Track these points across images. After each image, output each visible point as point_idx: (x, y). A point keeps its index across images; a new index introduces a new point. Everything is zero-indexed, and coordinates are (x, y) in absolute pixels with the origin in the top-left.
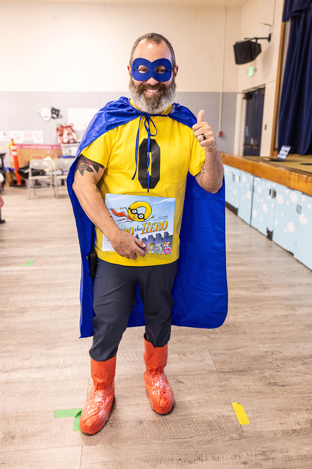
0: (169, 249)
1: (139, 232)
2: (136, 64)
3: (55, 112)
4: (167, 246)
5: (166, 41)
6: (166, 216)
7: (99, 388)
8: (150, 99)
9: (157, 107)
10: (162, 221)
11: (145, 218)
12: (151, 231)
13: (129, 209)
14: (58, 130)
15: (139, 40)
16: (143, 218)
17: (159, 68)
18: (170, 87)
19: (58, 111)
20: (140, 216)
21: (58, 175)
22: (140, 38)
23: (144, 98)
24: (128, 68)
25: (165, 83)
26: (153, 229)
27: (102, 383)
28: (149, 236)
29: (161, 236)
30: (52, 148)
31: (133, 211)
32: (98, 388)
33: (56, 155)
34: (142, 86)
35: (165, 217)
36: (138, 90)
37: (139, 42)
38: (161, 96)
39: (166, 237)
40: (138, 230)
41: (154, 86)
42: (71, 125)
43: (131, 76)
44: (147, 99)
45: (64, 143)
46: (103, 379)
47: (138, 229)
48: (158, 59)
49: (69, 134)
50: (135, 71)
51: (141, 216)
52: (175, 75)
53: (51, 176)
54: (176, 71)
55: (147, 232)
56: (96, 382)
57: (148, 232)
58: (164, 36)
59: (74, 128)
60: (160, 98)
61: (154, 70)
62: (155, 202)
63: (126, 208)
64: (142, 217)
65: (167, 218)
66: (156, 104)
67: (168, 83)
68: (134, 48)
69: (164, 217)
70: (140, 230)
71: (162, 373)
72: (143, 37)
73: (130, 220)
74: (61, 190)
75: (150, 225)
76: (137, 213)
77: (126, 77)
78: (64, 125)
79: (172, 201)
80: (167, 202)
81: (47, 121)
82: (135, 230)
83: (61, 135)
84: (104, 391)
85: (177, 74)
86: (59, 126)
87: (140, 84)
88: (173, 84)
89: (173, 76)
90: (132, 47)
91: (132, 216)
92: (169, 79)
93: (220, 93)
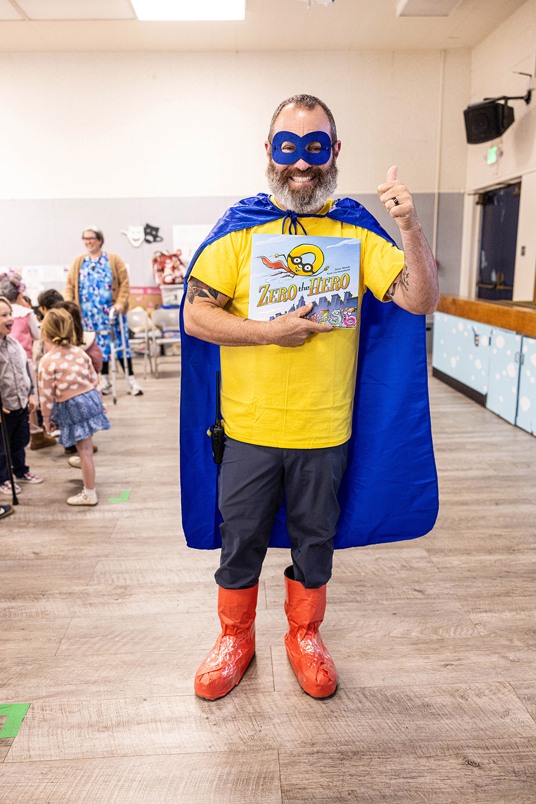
0: (352, 319)
1: (305, 293)
2: (277, 140)
3: (152, 232)
4: (350, 314)
5: (323, 106)
7: (228, 631)
8: (298, 192)
9: (309, 203)
10: (340, 275)
11: (314, 271)
12: (323, 291)
13: (288, 256)
14: (155, 261)
15: (283, 105)
16: (311, 271)
17: (312, 146)
18: (328, 172)
19: (157, 230)
20: (306, 268)
21: (157, 338)
22: (285, 102)
23: (289, 190)
24: (266, 145)
25: (321, 167)
26: (326, 287)
27: (232, 626)
28: (321, 299)
29: (340, 298)
30: (145, 293)
31: (295, 260)
32: (226, 634)
33: (151, 304)
34: (286, 171)
35: (346, 269)
36: (280, 178)
37: (282, 108)
38: (316, 187)
39: (347, 300)
40: (303, 289)
41: (304, 171)
42: (179, 253)
43: (271, 158)
44: (293, 192)
45: (165, 283)
46: (234, 620)
48: (311, 132)
49: (174, 268)
50: (276, 150)
51: (308, 268)
52: (336, 155)
53: (146, 340)
54: (337, 149)
55: (318, 293)
56: (224, 623)
57: (320, 293)
59: (181, 258)
60: (313, 190)
61: (305, 148)
62: (329, 245)
63: (284, 255)
64: (310, 268)
65: (348, 270)
66: (307, 199)
67: (326, 166)
68: (276, 117)
69: (344, 268)
70: (306, 289)
71: (316, 633)
72: (289, 101)
73: (290, 274)
74: (161, 363)
75: (321, 282)
76: (301, 263)
77: (263, 159)
78: (165, 253)
79: (356, 243)
80: (348, 245)
81: (138, 247)
82: (298, 290)
83: (162, 270)
84: (235, 639)
85: (339, 153)
86: (158, 254)
87: (284, 169)
88: (333, 169)
89: (333, 157)
91: (293, 267)
92: (327, 161)
93: (434, 194)
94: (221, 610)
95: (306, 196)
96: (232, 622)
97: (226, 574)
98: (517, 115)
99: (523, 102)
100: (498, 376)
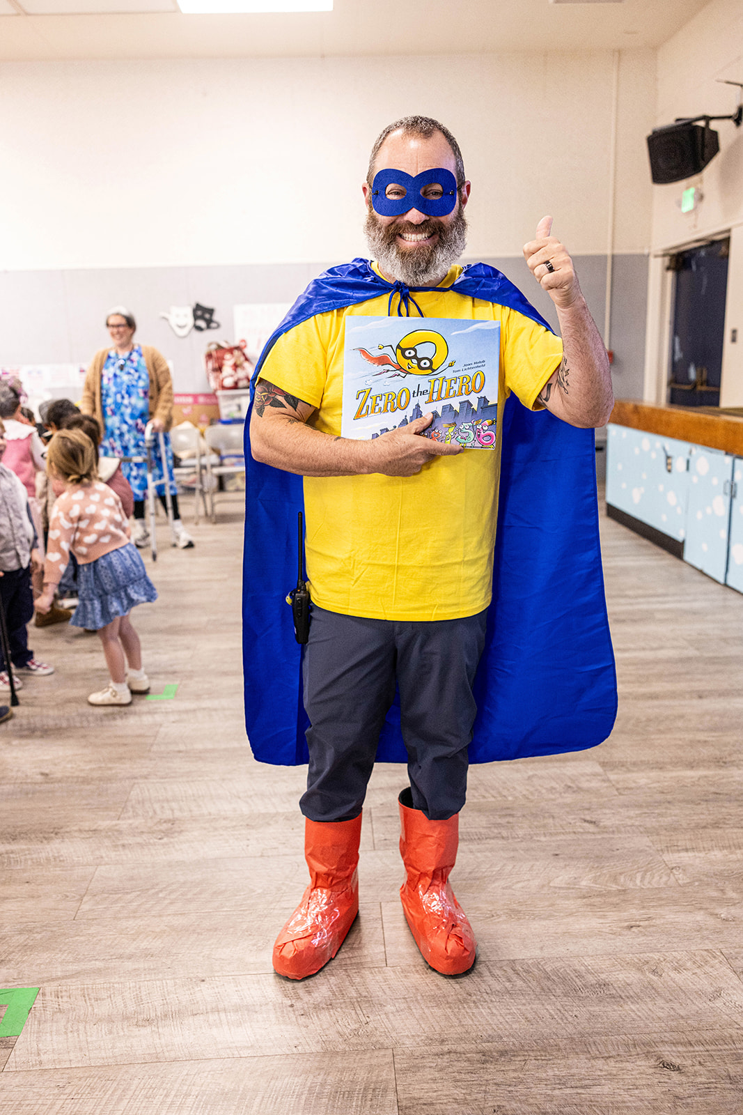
0: (489, 435)
1: (422, 399)
2: (380, 182)
3: (204, 315)
4: (486, 428)
5: (444, 132)
6: (480, 362)
7: (319, 883)
8: (410, 255)
9: (426, 271)
10: (471, 373)
11: (434, 368)
13: (397, 347)
14: (209, 356)
15: (388, 132)
16: (430, 368)
17: (430, 189)
18: (452, 227)
19: (211, 311)
20: (422, 364)
21: (213, 466)
22: (390, 127)
23: (398, 253)
24: (364, 189)
25: (442, 219)
27: (325, 874)
28: (444, 407)
29: (471, 405)
30: (196, 402)
31: (407, 353)
32: (318, 885)
33: (204, 418)
34: (393, 227)
35: (479, 365)
36: (384, 236)
37: (386, 135)
38: (435, 247)
39: (481, 408)
41: (418, 225)
42: (243, 344)
43: (371, 207)
44: (403, 255)
45: (224, 388)
46: (328, 866)
47: (418, 392)
48: (427, 169)
49: (236, 366)
50: (379, 196)
51: (425, 364)
52: (464, 201)
53: (198, 469)
54: (465, 193)
55: (440, 399)
56: (314, 870)
57: (442, 399)
58: (440, 122)
59: (246, 351)
60: (432, 253)
61: (419, 192)
63: (391, 346)
64: (428, 364)
65: (483, 366)
66: (423, 265)
67: (449, 218)
68: (377, 148)
69: (476, 363)
70: (423, 393)
71: (445, 883)
72: (397, 126)
73: (400, 372)
74: (220, 502)
75: (445, 383)
76: (415, 357)
78: (224, 345)
79: (493, 327)
80: (483, 330)
81: (185, 337)
83: (219, 369)
85: (468, 199)
86: (214, 347)
87: (389, 223)
88: (460, 222)
89: (460, 205)
90: (373, 145)
91: (404, 363)
92: (451, 211)
93: (605, 257)
94: (309, 851)
95: (422, 261)
96: (325, 868)
97: (316, 801)
98: (724, 142)
99: (731, 123)
100: (699, 515)
